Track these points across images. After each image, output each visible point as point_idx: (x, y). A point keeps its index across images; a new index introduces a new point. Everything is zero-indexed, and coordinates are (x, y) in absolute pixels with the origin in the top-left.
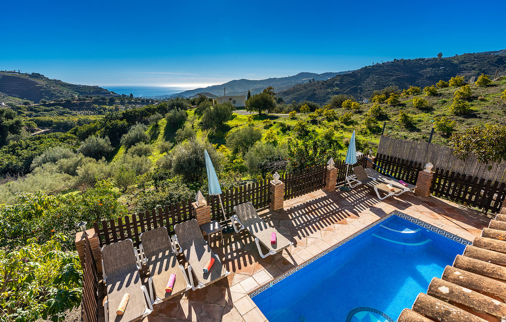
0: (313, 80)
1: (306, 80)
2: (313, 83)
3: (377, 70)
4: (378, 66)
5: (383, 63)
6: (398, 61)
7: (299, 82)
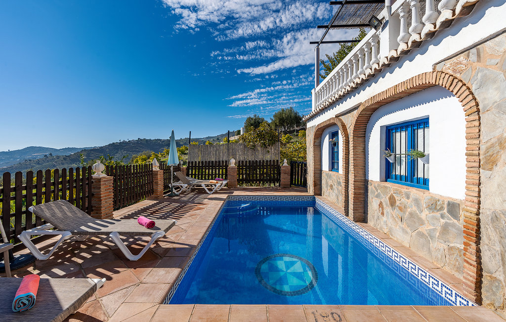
0: (51, 154)
1: (39, 156)
2: (50, 158)
3: (124, 146)
4: (124, 142)
5: (129, 141)
6: (141, 140)
7: (28, 157)
